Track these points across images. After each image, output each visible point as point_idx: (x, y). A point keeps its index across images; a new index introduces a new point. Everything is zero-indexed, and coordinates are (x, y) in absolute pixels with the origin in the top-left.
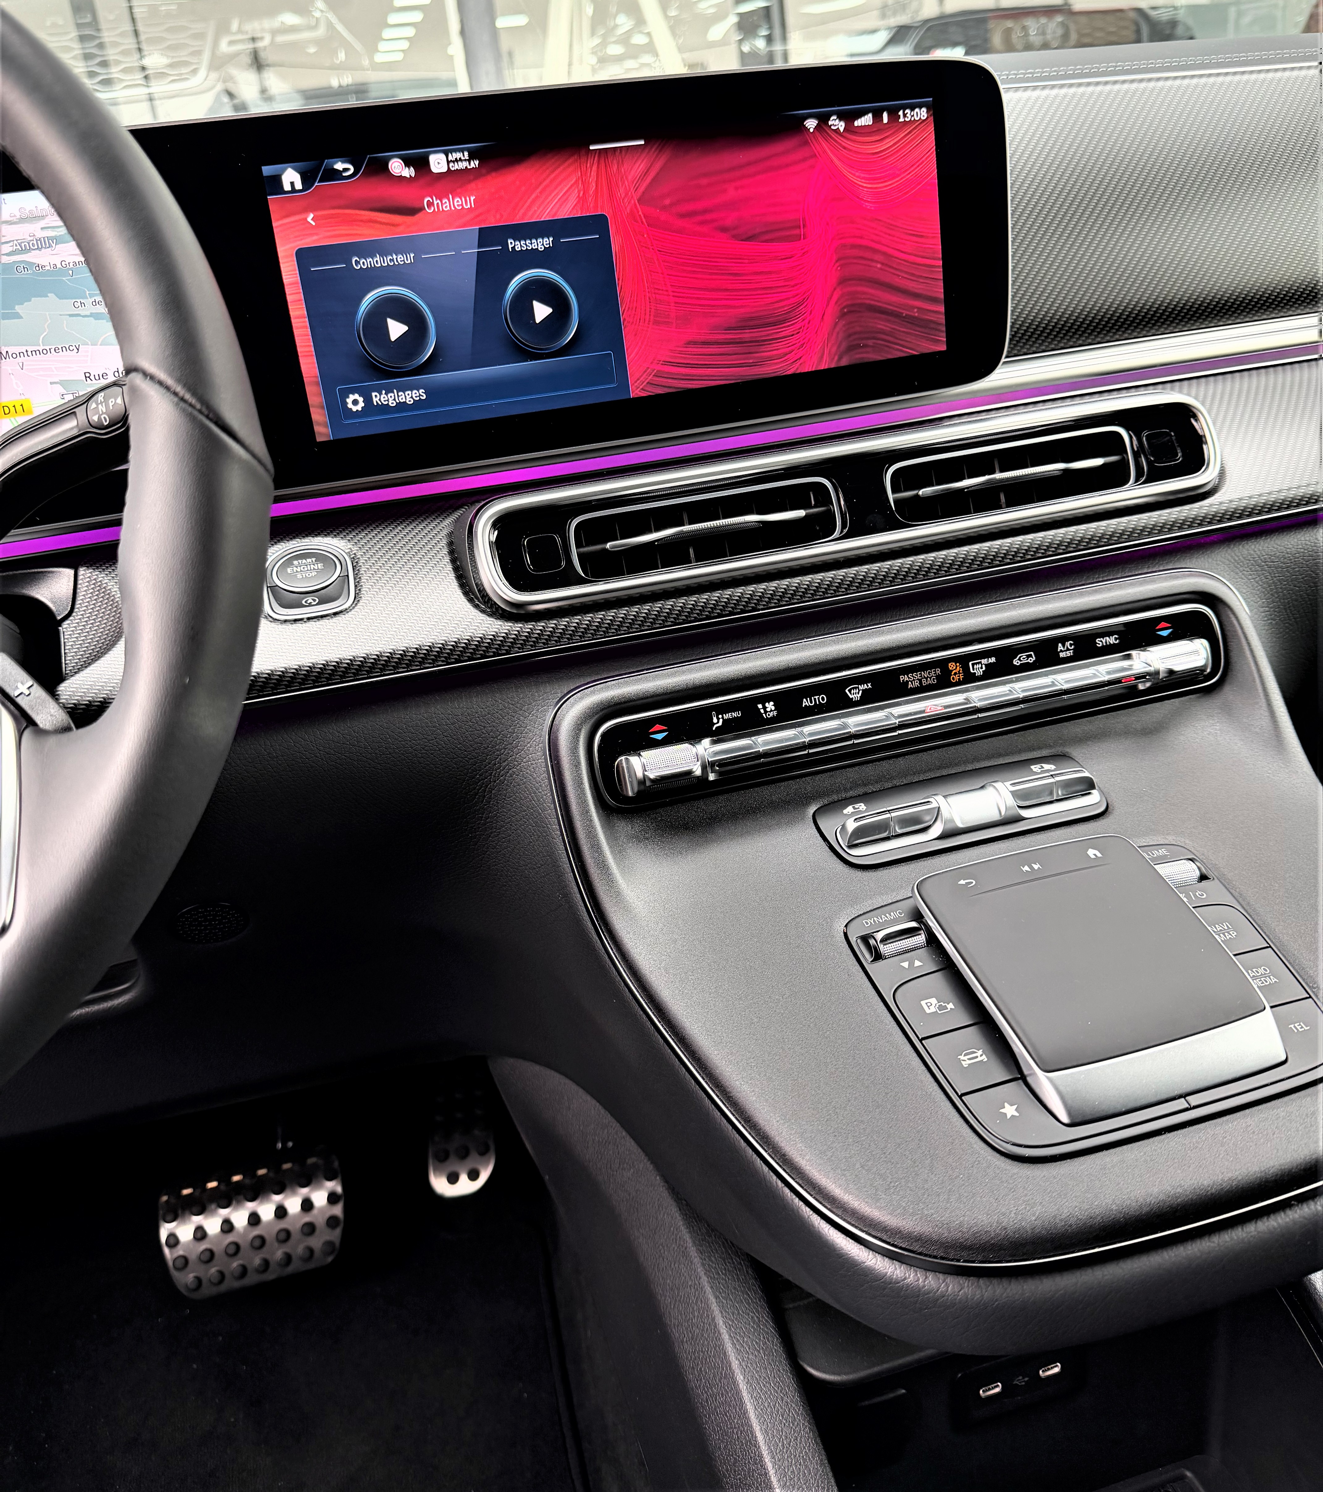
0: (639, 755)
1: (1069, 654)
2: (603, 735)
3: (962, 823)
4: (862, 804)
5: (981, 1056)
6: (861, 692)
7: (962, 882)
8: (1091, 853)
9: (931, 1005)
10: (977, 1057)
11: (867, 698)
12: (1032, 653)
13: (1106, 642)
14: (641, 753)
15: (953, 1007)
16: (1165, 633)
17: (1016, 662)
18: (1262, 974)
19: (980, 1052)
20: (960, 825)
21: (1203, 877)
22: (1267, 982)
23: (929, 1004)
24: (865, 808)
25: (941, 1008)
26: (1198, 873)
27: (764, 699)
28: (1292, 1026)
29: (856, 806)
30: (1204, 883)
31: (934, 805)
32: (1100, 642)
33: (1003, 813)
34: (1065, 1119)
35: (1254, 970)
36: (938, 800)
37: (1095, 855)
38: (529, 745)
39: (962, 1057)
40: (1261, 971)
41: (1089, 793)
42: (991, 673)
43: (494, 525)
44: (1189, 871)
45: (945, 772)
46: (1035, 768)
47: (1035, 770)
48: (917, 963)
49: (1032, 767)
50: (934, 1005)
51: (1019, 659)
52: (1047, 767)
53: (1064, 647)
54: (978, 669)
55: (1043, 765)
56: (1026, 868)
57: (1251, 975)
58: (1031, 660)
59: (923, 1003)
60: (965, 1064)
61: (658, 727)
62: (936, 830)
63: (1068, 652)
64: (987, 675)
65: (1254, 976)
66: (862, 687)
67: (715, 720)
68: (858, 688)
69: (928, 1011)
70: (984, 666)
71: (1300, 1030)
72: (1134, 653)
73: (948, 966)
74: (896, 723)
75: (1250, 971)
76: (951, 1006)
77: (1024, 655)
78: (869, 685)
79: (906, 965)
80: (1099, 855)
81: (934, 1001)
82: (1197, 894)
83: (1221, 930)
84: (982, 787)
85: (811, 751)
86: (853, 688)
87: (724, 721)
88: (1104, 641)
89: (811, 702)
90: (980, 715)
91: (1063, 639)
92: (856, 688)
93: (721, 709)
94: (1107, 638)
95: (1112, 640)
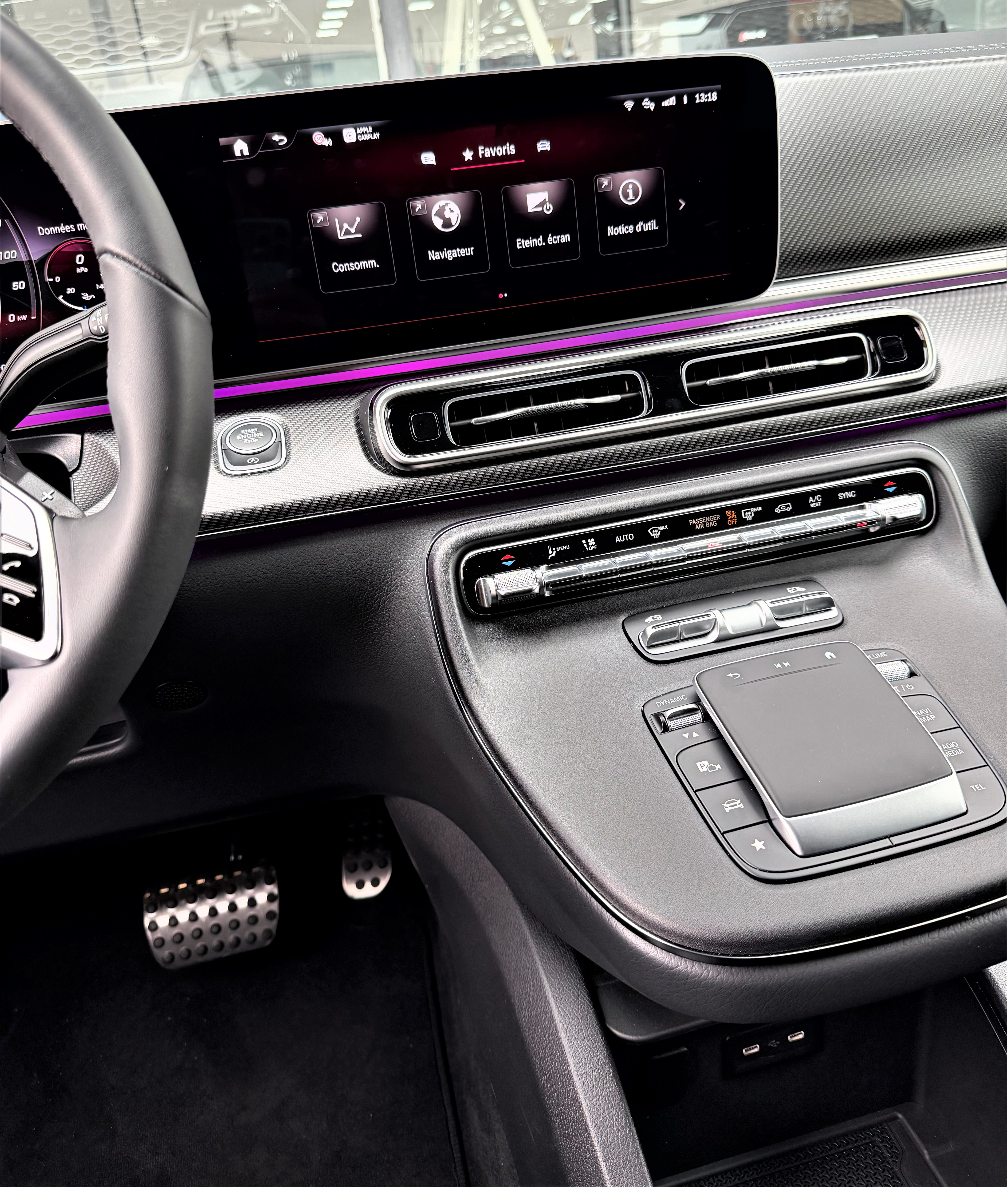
0: (494, 577)
1: (818, 504)
2: (467, 562)
3: (733, 631)
4: (659, 615)
5: (739, 804)
6: (660, 532)
7: (730, 675)
8: (828, 655)
9: (704, 766)
10: (736, 805)
11: (664, 536)
12: (789, 504)
13: (846, 496)
14: (495, 576)
15: (720, 768)
16: (891, 490)
18: (952, 748)
19: (739, 801)
20: (731, 632)
21: (912, 674)
22: (955, 753)
23: (702, 765)
24: (661, 618)
25: (711, 768)
26: (908, 671)
27: (587, 536)
28: (973, 787)
29: (655, 617)
30: (913, 678)
31: (712, 617)
32: (842, 496)
33: (764, 624)
34: (800, 853)
35: (946, 744)
36: (715, 614)
37: (831, 656)
38: (412, 569)
40: (952, 745)
41: (830, 610)
43: (389, 406)
44: (902, 669)
45: (722, 592)
46: (790, 590)
47: (789, 591)
48: (695, 735)
49: (788, 589)
50: (706, 766)
51: (780, 509)
52: (799, 589)
53: (814, 499)
55: (796, 588)
56: (779, 665)
57: (944, 748)
59: (698, 764)
61: (508, 556)
62: (714, 636)
63: (816, 503)
65: (946, 749)
66: (660, 528)
67: (550, 552)
68: (658, 529)
69: (701, 770)
70: (753, 513)
71: (979, 790)
72: (867, 504)
73: (718, 737)
74: (685, 556)
75: (943, 745)
76: (718, 767)
78: (666, 527)
79: (686, 736)
80: (834, 656)
81: (706, 763)
82: (907, 686)
83: (923, 714)
84: (749, 604)
85: (621, 576)
86: (654, 529)
87: (557, 552)
88: (844, 495)
89: (622, 539)
90: (749, 550)
91: (813, 493)
92: (656, 529)
93: (555, 543)
94: (847, 493)
95: (850, 494)
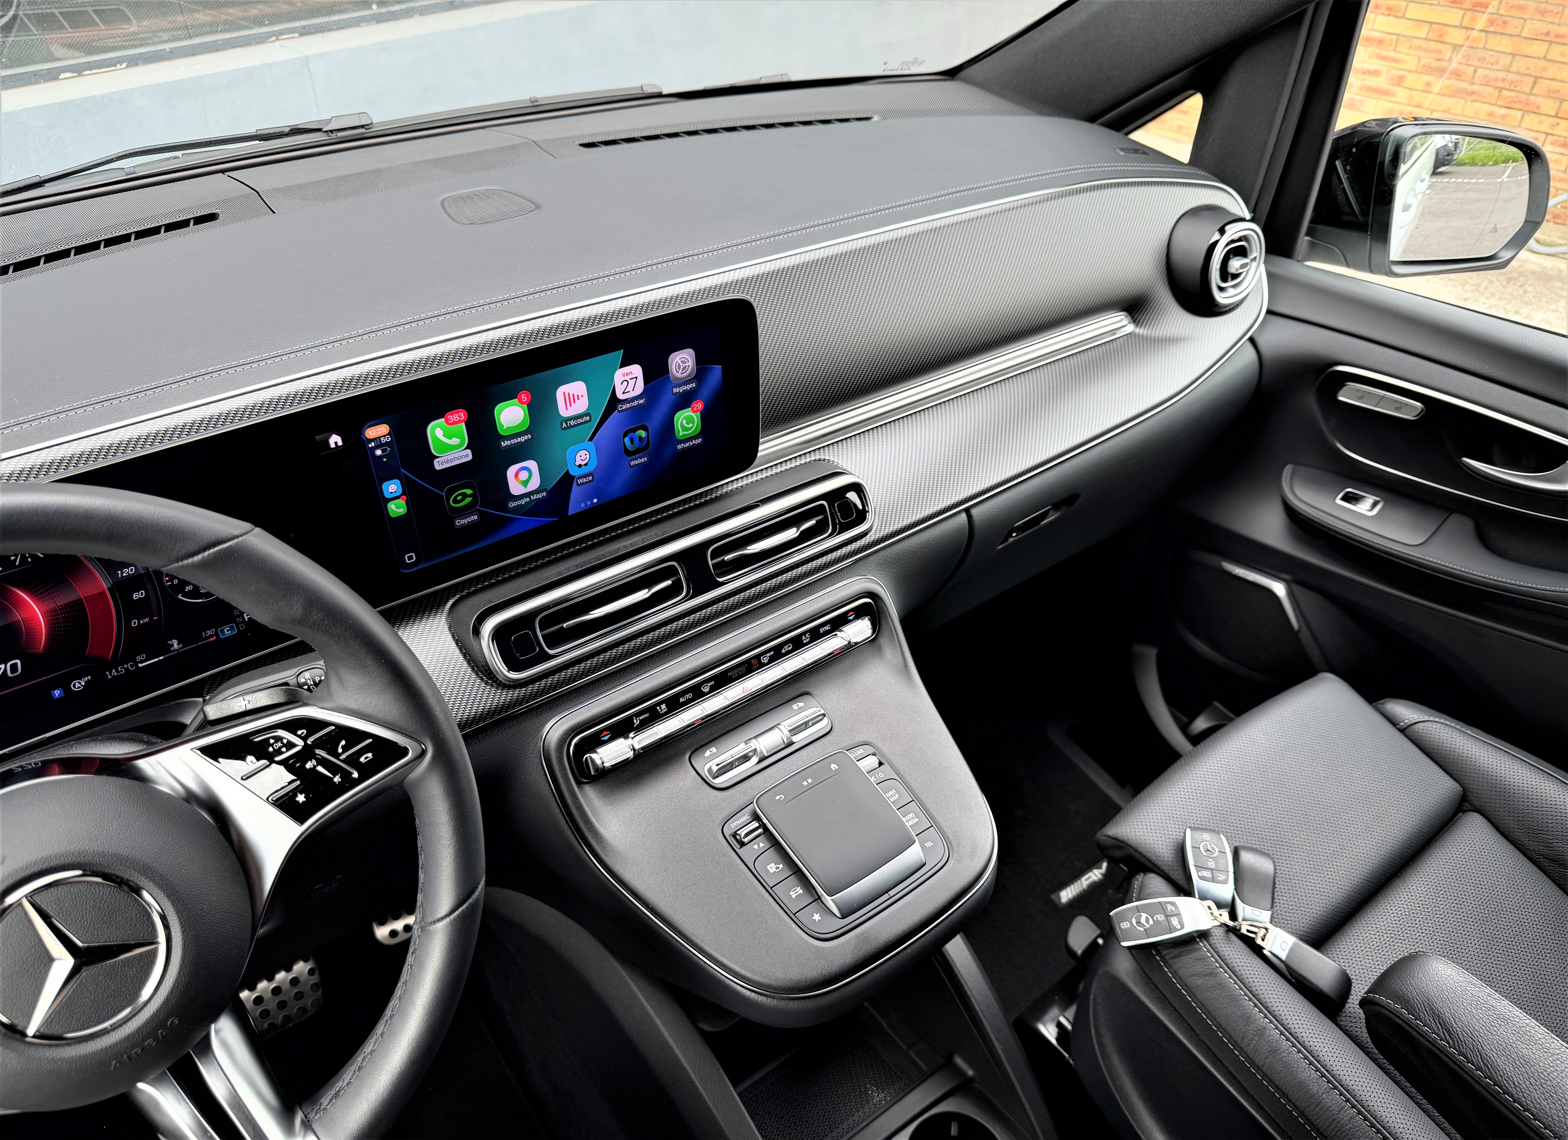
17: (783, 651)
39: (791, 893)
42: (772, 660)
54: (765, 660)
58: (790, 648)
60: (794, 897)
64: (770, 662)
77: (787, 646)
